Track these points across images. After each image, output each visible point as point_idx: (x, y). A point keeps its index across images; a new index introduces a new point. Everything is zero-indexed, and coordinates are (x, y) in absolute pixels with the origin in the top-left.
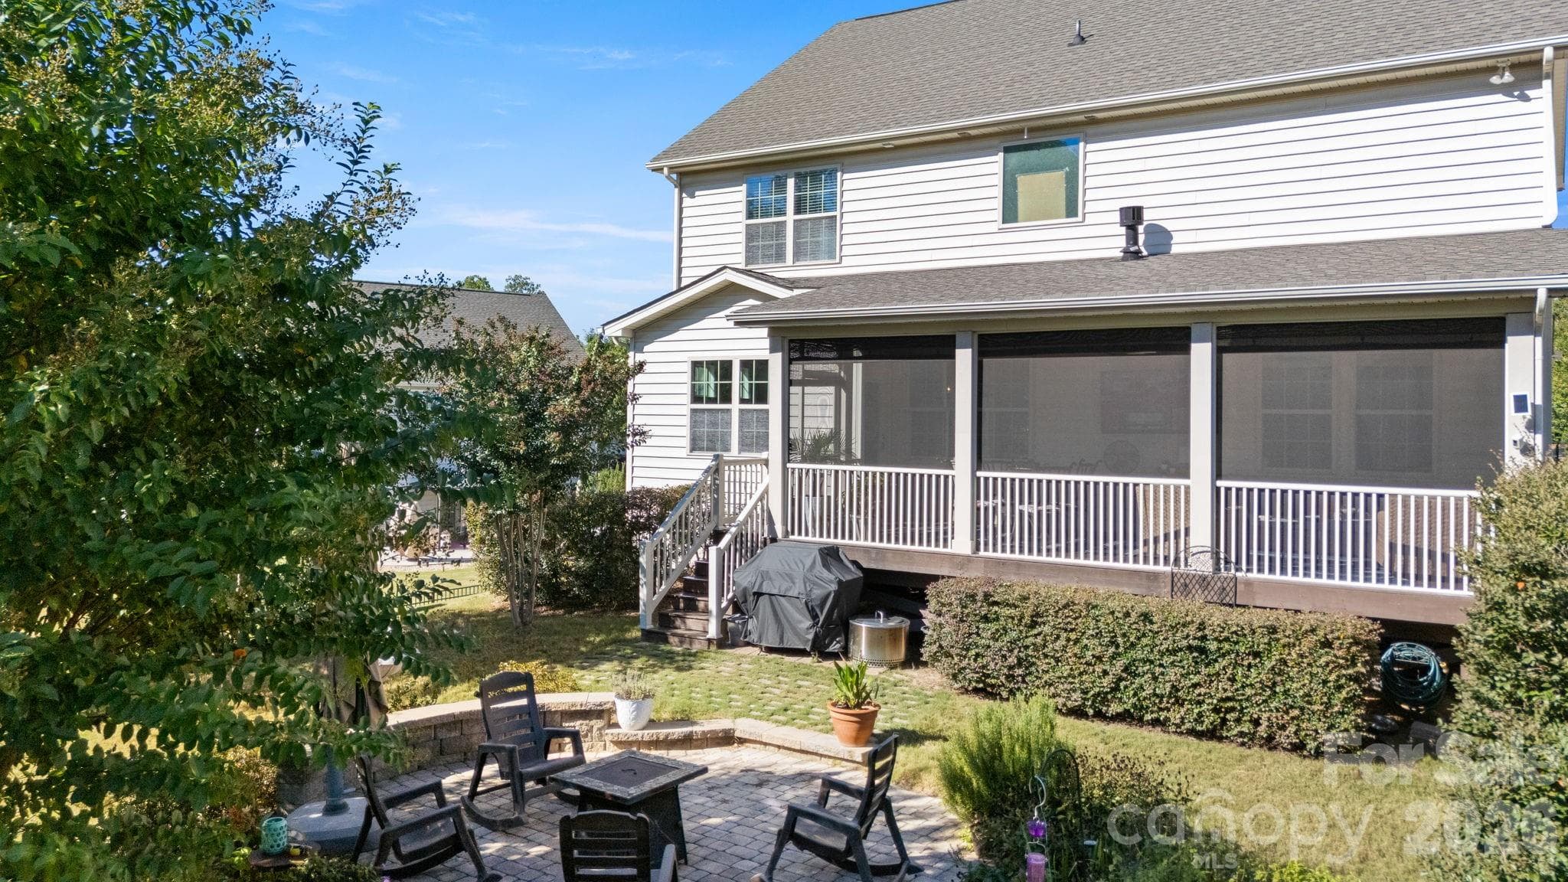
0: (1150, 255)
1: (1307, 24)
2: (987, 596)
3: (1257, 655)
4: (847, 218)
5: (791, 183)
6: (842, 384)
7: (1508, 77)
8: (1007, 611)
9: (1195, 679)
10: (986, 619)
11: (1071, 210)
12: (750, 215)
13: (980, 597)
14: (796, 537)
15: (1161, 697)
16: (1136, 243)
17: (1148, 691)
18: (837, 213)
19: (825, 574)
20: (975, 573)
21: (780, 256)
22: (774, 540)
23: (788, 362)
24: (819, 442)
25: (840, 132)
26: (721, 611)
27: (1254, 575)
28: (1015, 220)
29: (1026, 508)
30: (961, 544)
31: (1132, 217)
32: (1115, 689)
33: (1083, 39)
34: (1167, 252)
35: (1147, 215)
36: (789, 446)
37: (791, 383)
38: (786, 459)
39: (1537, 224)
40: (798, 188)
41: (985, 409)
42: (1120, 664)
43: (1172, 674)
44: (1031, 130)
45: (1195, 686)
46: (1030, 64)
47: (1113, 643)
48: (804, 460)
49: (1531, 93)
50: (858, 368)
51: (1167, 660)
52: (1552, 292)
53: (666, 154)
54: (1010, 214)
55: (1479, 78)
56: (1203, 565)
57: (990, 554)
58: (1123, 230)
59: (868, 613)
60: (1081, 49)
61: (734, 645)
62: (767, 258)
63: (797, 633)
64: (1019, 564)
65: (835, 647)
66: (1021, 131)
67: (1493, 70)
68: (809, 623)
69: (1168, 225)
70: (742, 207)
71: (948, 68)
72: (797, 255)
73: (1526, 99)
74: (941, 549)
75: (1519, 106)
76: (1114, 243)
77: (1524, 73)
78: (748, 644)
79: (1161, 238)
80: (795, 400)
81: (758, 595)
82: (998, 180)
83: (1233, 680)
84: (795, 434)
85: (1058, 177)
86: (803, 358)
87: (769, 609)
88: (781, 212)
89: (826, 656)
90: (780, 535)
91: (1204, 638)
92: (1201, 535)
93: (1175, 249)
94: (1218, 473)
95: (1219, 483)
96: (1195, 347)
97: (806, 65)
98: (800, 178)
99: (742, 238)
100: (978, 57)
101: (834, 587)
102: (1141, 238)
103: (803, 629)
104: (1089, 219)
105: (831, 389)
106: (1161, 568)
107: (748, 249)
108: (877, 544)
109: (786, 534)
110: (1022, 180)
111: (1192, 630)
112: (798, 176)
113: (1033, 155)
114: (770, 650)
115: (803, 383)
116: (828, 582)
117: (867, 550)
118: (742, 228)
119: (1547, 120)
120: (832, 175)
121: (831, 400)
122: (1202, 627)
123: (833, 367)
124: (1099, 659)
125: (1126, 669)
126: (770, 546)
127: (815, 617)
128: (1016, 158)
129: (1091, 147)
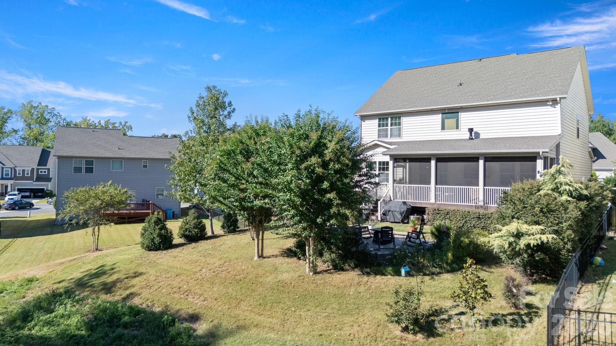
0: (476, 138)
1: (512, 86)
2: (438, 209)
3: (489, 218)
4: (403, 128)
5: (389, 119)
6: (404, 167)
7: (551, 103)
8: (442, 212)
9: (478, 223)
10: (438, 214)
11: (457, 128)
12: (379, 126)
13: (437, 210)
14: (396, 200)
15: (471, 227)
16: (472, 136)
17: (469, 226)
18: (401, 127)
19: (404, 206)
20: (435, 207)
21: (387, 136)
22: (391, 200)
23: (394, 163)
24: (400, 180)
25: (402, 108)
26: (381, 215)
27: (491, 205)
28: (444, 129)
29: (446, 194)
30: (433, 201)
31: (471, 130)
32: (463, 226)
33: (461, 84)
34: (479, 138)
35: (475, 130)
36: (394, 181)
37: (394, 167)
38: (393, 184)
39: (557, 134)
40: (391, 121)
41: (438, 173)
42: (464, 221)
43: (474, 222)
44: (448, 109)
45: (478, 224)
46: (448, 91)
47: (463, 217)
48: (397, 184)
49: (556, 106)
50: (408, 164)
51: (472, 220)
52: (543, 152)
53: (358, 112)
54: (443, 128)
55: (545, 103)
56: (481, 203)
57: (439, 202)
58: (469, 133)
59: (413, 214)
60: (460, 87)
61: (383, 222)
62: (383, 137)
63: (398, 219)
64: (445, 204)
65: (406, 221)
66: (446, 110)
67: (548, 101)
68: (400, 216)
69: (479, 132)
70: (377, 125)
71: (428, 90)
72: (391, 136)
73: (555, 107)
74: (428, 202)
75: (554, 109)
76: (467, 136)
77: (554, 102)
78: (387, 221)
79: (477, 135)
80: (395, 171)
81: (389, 211)
82: (440, 120)
83: (485, 223)
84: (395, 179)
85: (454, 120)
86: (397, 162)
87: (392, 215)
88: (387, 125)
89: (404, 223)
90: (392, 199)
91: (479, 215)
92: (481, 198)
93: (481, 137)
94: (485, 185)
95: (485, 188)
96: (480, 161)
97: (390, 85)
98: (392, 118)
99: (377, 132)
100: (436, 87)
101: (406, 209)
102: (473, 135)
103: (399, 217)
104: (462, 130)
105: (402, 168)
106: (474, 204)
107: (379, 135)
108: (414, 201)
109: (394, 199)
110: (446, 120)
111: (477, 214)
112: (391, 118)
113: (448, 115)
114: (392, 222)
115: (397, 167)
116: (404, 208)
117: (412, 202)
118: (377, 130)
119: (559, 112)
120: (400, 118)
121: (402, 171)
122: (479, 213)
123: (402, 164)
124: (460, 220)
125: (465, 222)
126: (390, 202)
127: (402, 215)
128: (444, 115)
129: (462, 114)
